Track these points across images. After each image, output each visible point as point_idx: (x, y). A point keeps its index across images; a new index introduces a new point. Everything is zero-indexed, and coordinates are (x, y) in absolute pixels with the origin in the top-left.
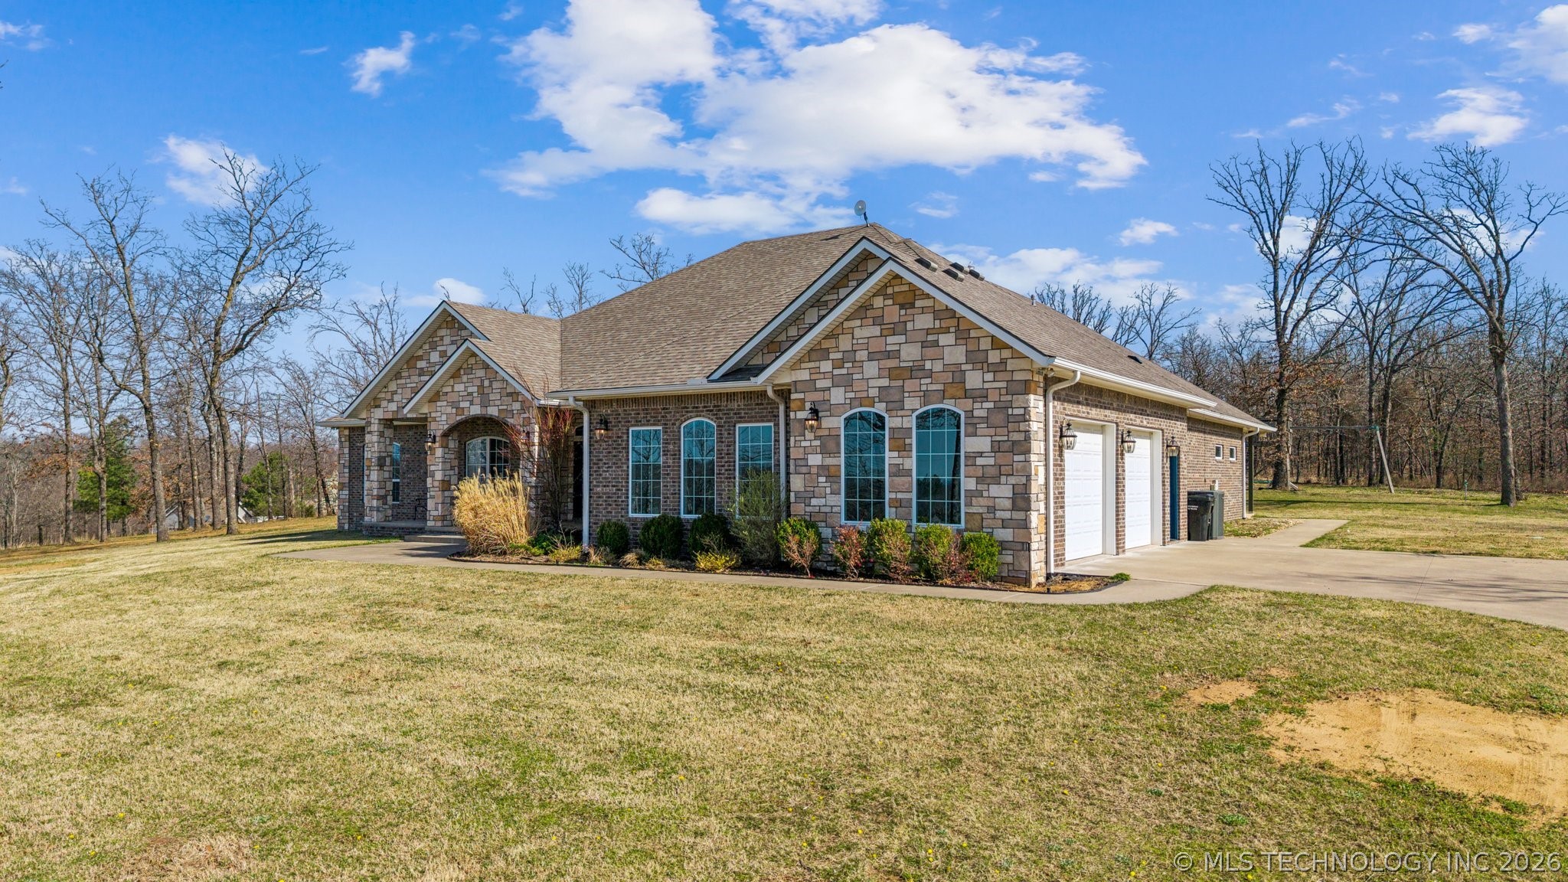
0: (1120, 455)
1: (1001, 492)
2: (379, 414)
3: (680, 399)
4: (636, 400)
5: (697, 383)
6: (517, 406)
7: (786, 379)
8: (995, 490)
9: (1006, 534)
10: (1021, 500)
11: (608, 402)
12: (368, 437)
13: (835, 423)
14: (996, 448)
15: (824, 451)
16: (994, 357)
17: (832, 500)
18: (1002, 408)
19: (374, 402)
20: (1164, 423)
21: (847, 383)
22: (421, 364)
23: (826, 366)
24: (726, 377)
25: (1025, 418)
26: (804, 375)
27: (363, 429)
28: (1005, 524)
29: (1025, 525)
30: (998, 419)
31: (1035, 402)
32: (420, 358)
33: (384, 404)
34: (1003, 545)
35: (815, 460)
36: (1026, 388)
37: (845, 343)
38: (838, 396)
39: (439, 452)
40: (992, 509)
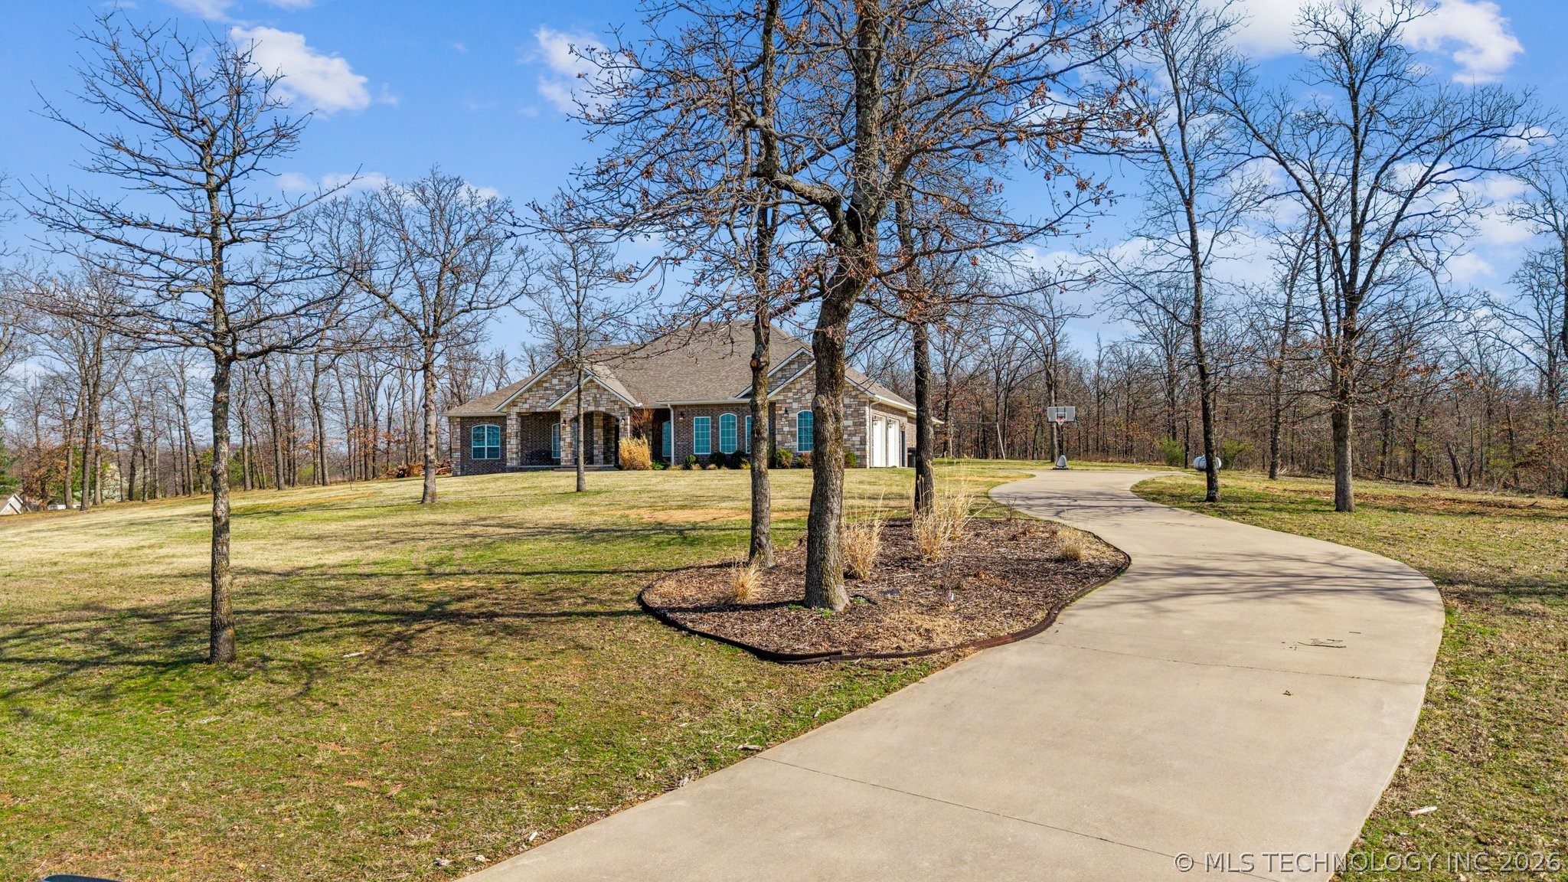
0: (887, 429)
1: (856, 439)
2: (516, 409)
3: (719, 405)
4: (697, 405)
5: (731, 400)
6: (617, 407)
7: (774, 399)
8: (854, 438)
9: (858, 453)
10: (863, 442)
11: (684, 406)
12: (508, 422)
13: (795, 415)
14: (855, 424)
15: (790, 426)
16: (854, 393)
17: (793, 444)
18: (856, 411)
19: (514, 404)
20: (900, 418)
21: (799, 400)
22: (545, 385)
23: (790, 394)
24: (744, 397)
25: (864, 414)
26: (781, 397)
27: (505, 417)
28: (858, 450)
29: (864, 450)
30: (856, 414)
31: (867, 408)
32: (546, 382)
33: (520, 404)
34: (858, 457)
35: (786, 429)
36: (865, 404)
37: (798, 386)
38: (795, 405)
39: (568, 429)
40: (853, 445)
